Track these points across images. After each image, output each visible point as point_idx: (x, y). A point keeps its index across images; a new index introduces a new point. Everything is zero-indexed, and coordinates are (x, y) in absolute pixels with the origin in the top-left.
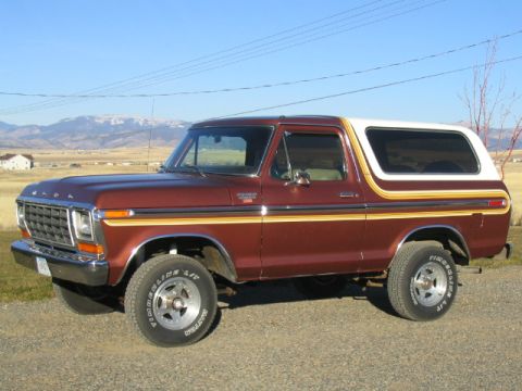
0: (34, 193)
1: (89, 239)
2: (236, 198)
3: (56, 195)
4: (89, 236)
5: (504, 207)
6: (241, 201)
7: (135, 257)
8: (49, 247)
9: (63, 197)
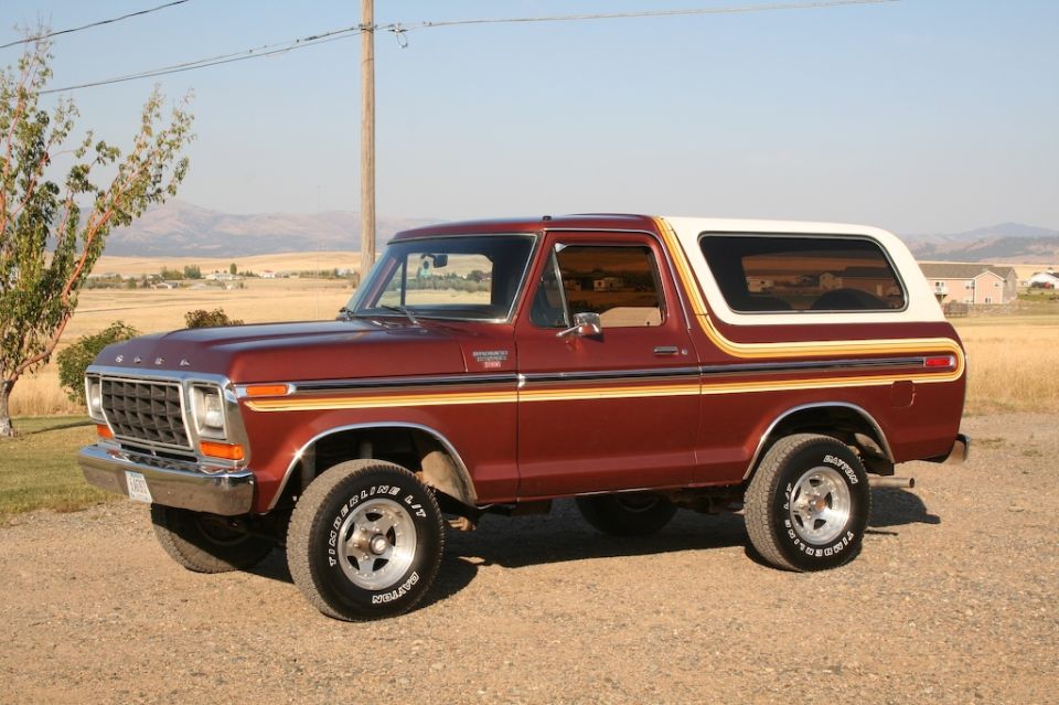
0: (119, 359)
1: (219, 435)
2: (472, 360)
3: (159, 362)
4: (220, 429)
5: (953, 369)
6: (481, 364)
7: (299, 465)
8: (148, 452)
9: (171, 365)
